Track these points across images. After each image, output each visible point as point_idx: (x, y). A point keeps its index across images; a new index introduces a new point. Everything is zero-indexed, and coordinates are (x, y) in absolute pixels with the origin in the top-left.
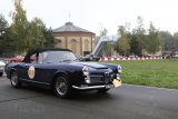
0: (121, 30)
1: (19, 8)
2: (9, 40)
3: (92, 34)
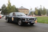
0: (36, 9)
2: (6, 10)
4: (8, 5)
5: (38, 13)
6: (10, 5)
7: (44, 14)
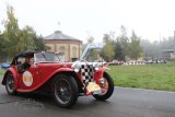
0: (106, 38)
1: (11, 16)
2: (1, 46)
4: (9, 27)
5: (113, 54)
6: (16, 27)
7: (135, 56)
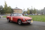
3: (21, 10)
4: (5, 6)
